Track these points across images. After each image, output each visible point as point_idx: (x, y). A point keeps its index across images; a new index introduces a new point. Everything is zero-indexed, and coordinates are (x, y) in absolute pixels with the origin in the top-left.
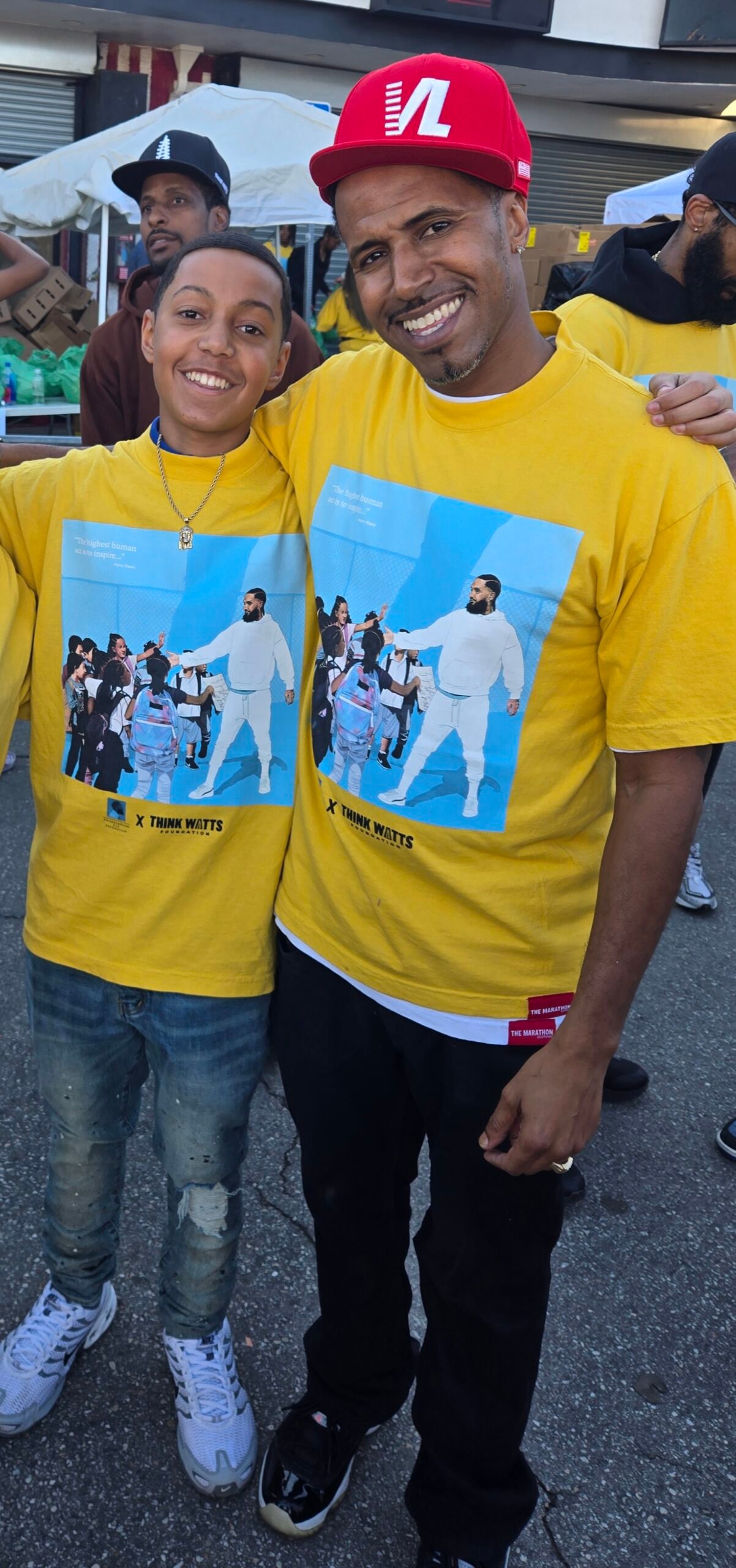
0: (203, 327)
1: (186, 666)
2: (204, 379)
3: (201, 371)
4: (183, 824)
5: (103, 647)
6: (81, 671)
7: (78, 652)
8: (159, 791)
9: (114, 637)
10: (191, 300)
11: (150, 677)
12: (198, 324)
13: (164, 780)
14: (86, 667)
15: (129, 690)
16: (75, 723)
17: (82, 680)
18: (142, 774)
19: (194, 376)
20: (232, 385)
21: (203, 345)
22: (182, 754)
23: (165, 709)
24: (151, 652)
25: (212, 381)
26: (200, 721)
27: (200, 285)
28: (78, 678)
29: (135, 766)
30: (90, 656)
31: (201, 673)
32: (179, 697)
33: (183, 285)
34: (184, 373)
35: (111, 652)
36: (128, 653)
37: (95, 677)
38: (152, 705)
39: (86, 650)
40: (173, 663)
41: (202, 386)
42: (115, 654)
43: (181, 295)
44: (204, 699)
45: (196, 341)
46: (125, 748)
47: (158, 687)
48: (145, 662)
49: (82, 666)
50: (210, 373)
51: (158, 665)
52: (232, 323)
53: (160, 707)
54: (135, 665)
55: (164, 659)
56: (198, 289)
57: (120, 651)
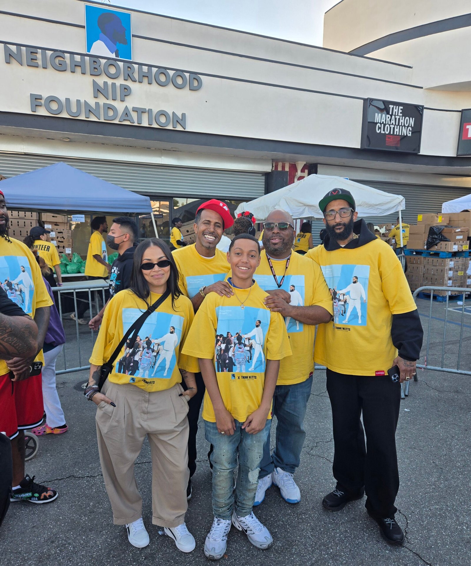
0: (241, 257)
1: (246, 338)
2: (243, 268)
3: (242, 266)
4: (248, 377)
5: (225, 336)
6: (219, 343)
7: (218, 338)
8: (242, 369)
9: (228, 333)
10: (238, 251)
11: (238, 341)
12: (240, 256)
13: (243, 366)
14: (221, 342)
15: (233, 345)
16: (218, 358)
17: (220, 345)
18: (238, 366)
19: (240, 267)
20: (249, 269)
21: (242, 261)
22: (247, 359)
23: (242, 349)
24: (238, 335)
25: (245, 268)
26: (250, 351)
27: (240, 248)
28: (219, 345)
29: (236, 364)
30: (222, 339)
31: (249, 339)
32: (245, 346)
33: (236, 247)
34: (238, 267)
35: (228, 337)
36: (232, 336)
37: (224, 344)
38: (239, 348)
39: (220, 337)
40: (243, 337)
41: (243, 270)
42: (229, 337)
43: (236, 250)
44: (250, 346)
45: (240, 260)
46: (233, 360)
47: (240, 343)
48: (236, 338)
49: (220, 342)
50: (244, 267)
51: (239, 338)
52: (248, 255)
53: (241, 348)
54: (234, 339)
55: (241, 336)
56: (239, 249)
57: (230, 336)
